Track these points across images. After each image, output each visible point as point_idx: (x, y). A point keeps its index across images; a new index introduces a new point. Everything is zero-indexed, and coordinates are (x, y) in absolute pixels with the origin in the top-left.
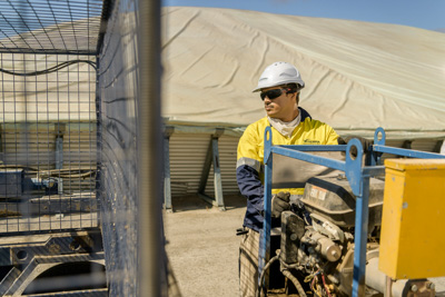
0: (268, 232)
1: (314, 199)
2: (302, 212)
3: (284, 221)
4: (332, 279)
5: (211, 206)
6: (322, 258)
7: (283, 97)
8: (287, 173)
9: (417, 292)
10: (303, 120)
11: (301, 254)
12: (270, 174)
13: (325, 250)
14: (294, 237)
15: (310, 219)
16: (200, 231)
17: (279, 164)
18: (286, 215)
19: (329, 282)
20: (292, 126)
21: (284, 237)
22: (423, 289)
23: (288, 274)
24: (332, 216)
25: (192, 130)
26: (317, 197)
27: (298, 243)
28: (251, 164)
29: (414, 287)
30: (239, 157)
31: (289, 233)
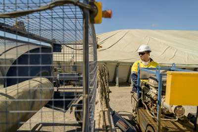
0: (139, 92)
1: (150, 83)
2: (147, 86)
3: (142, 88)
4: (155, 105)
5: (130, 86)
6: (152, 99)
7: (146, 55)
8: (145, 75)
9: (179, 110)
10: (151, 61)
11: (147, 98)
12: (139, 76)
13: (152, 97)
14: (145, 93)
15: (149, 88)
16: (126, 93)
17: (142, 73)
18: (143, 87)
19: (154, 106)
20: (147, 63)
21: (142, 93)
22: (181, 109)
23: (144, 103)
24: (155, 87)
25: (125, 64)
26: (151, 82)
27: (146, 95)
28: (135, 73)
29: (177, 108)
30: (132, 71)
31: (144, 92)
